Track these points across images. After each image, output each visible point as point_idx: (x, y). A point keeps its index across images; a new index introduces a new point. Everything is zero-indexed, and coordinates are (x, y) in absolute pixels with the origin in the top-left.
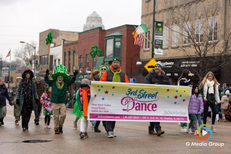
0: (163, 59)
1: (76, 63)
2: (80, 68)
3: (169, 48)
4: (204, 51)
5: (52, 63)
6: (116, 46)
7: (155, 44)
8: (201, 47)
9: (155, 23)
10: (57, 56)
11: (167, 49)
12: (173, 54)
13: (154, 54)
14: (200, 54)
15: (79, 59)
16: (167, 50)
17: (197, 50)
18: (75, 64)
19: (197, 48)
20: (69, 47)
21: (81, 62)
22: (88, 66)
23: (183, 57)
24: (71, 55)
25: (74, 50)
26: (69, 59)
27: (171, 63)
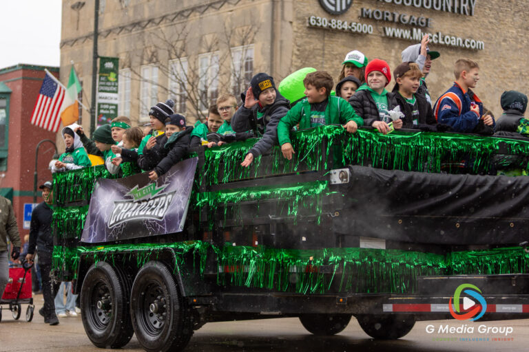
7: (99, 114)
9: (99, 60)
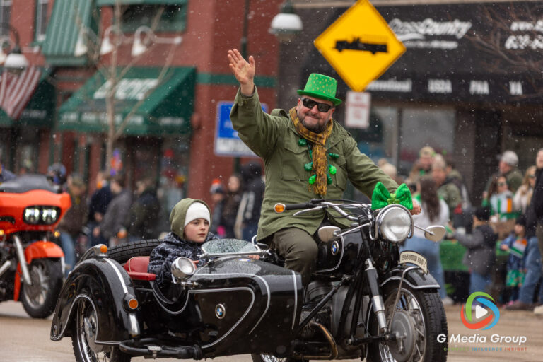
0: (414, 2)
27: (457, 24)
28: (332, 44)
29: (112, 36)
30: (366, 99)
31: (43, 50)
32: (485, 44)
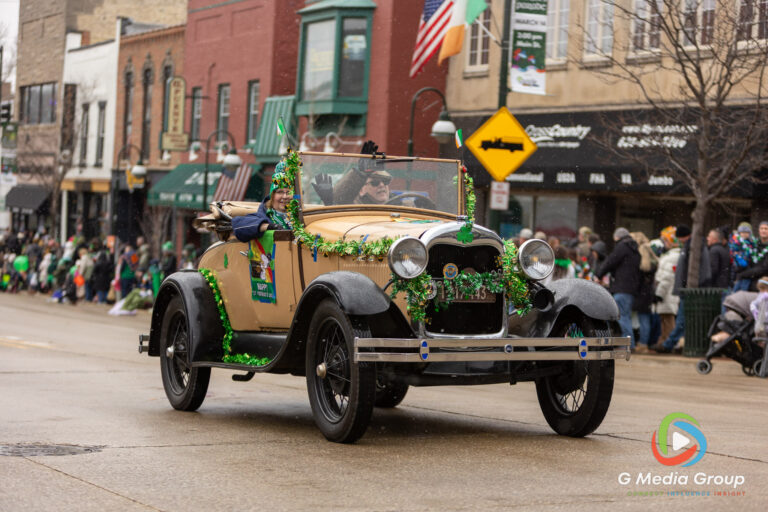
0: (545, 111)
1: (176, 121)
2: (191, 141)
3: (571, 65)
4: (719, 83)
5: (72, 119)
6: (346, 50)
7: (516, 48)
8: (705, 67)
10: (94, 87)
11: (564, 68)
12: (586, 93)
13: (510, 90)
14: (700, 97)
15: (189, 101)
16: (562, 74)
17: (689, 82)
18: (171, 124)
19: (688, 70)
20: (145, 51)
21: (197, 116)
22: (227, 134)
23: (632, 104)
24: (153, 83)
25: (168, 63)
26: (146, 102)
27: (579, 128)
28: (479, 144)
29: (307, 140)
30: (506, 187)
31: (254, 151)
32: (600, 142)
